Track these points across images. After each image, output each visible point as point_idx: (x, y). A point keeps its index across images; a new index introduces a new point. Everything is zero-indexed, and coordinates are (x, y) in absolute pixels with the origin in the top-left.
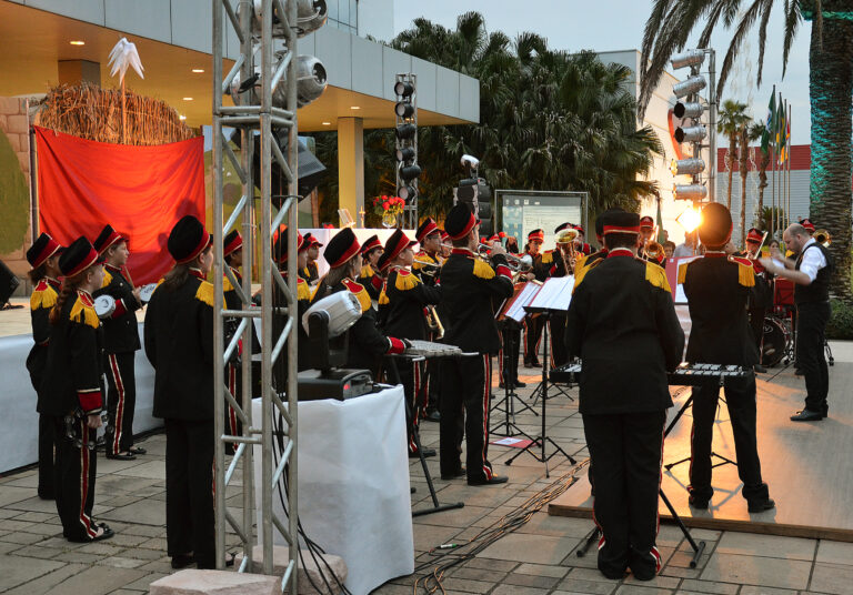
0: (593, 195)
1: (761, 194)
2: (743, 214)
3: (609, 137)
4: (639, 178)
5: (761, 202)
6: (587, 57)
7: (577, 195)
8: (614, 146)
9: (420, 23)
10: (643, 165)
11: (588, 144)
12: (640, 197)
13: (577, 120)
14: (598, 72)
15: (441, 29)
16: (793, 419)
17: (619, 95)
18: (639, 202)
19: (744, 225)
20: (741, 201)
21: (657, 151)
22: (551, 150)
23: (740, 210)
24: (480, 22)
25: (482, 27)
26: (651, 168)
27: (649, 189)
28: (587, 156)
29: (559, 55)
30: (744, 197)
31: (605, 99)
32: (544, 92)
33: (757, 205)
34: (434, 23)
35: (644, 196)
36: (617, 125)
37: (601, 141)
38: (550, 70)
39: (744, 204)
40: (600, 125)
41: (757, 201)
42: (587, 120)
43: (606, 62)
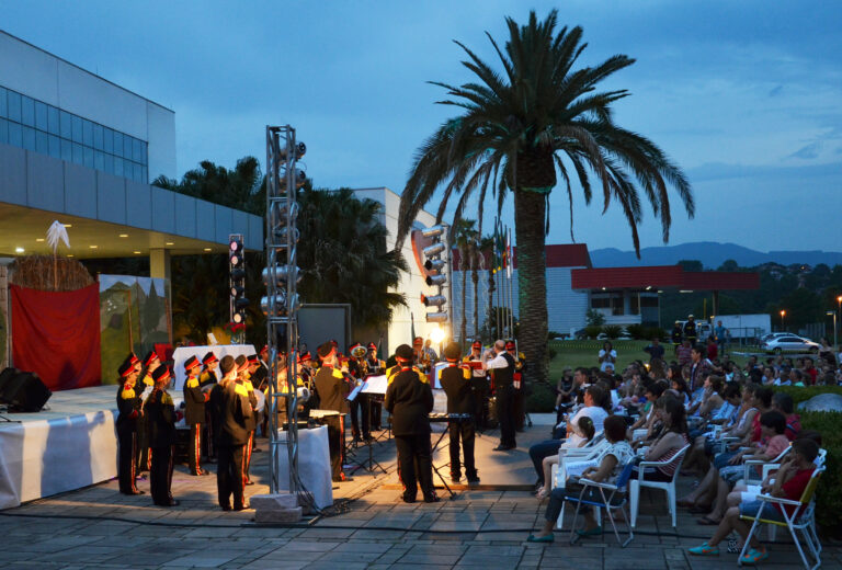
0: (354, 306)
1: (491, 297)
2: (476, 314)
3: (366, 258)
4: (391, 290)
5: (491, 303)
6: (345, 193)
7: (341, 307)
8: (369, 266)
9: (206, 165)
10: (394, 281)
11: (349, 265)
12: (391, 307)
13: (339, 246)
14: (355, 206)
15: (223, 170)
16: (495, 450)
17: (373, 224)
18: (391, 311)
19: (477, 323)
20: (473, 303)
21: (404, 269)
22: (320, 271)
23: (473, 310)
24: (256, 165)
25: (257, 168)
26: (399, 283)
27: (399, 299)
28: (349, 274)
29: (322, 191)
30: (476, 299)
31: (360, 228)
32: (312, 224)
33: (488, 306)
34: (217, 165)
35: (395, 305)
36: (371, 249)
37: (359, 262)
38: (315, 204)
39: (476, 306)
40: (357, 250)
41: (487, 303)
42: (347, 244)
43: (361, 196)
